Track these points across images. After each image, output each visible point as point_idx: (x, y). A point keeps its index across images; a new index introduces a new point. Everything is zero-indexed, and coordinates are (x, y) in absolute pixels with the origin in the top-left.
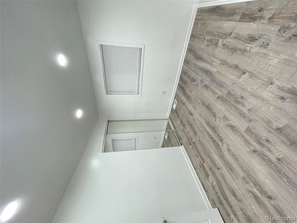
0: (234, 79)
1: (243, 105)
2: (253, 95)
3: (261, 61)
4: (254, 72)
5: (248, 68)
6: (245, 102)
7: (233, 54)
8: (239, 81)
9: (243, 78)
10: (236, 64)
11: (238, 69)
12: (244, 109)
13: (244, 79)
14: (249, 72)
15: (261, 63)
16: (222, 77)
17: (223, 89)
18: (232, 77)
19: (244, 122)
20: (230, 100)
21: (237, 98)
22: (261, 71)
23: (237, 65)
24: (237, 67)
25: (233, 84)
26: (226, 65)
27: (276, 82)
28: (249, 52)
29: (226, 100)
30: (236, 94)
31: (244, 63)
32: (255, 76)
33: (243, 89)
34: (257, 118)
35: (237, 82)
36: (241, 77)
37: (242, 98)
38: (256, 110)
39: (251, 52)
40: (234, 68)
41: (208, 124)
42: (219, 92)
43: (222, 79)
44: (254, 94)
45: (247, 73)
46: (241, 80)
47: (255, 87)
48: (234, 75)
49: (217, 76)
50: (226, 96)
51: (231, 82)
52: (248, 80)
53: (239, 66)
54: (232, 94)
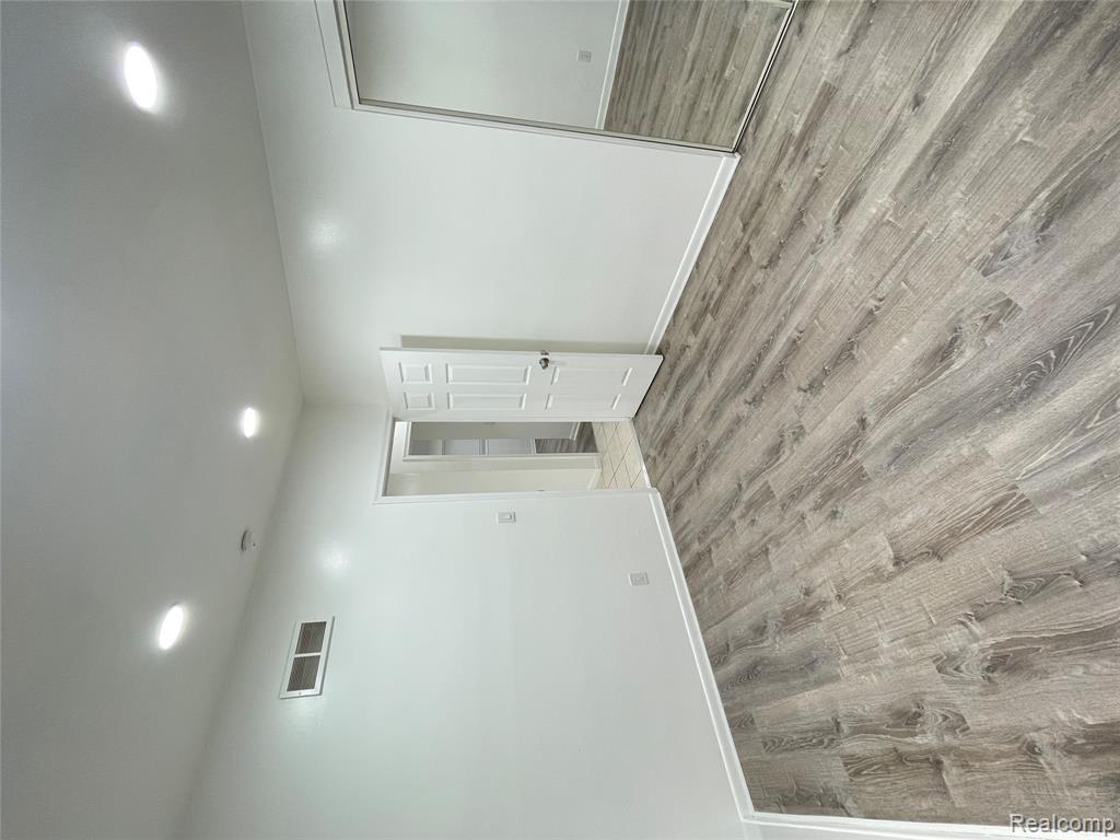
0: (894, 520)
1: (817, 507)
2: (830, 547)
3: (904, 623)
4: (884, 586)
5: (905, 581)
6: (822, 518)
7: (1011, 573)
8: (882, 533)
9: (884, 549)
10: (950, 559)
11: (922, 554)
12: (808, 507)
13: (878, 548)
14: (891, 577)
15: (898, 617)
16: (935, 471)
17: (883, 457)
18: (910, 516)
19: (784, 490)
20: (838, 471)
21: (838, 500)
22: (877, 601)
23: (941, 559)
24: (936, 552)
25: (883, 508)
26: (978, 517)
27: (837, 607)
28: (962, 623)
29: (844, 457)
30: (849, 503)
31: (932, 581)
32: (871, 581)
33: (854, 531)
34: (785, 525)
35: (882, 526)
36: (892, 545)
37: (834, 514)
38: (799, 533)
39: (957, 626)
40: (938, 543)
41: (794, 345)
42: (882, 436)
43: (926, 472)
44: (832, 550)
45: (891, 568)
46: (881, 540)
47: (846, 563)
48: (911, 526)
49: (959, 447)
50: (857, 462)
51: (894, 501)
52: (872, 558)
53: (935, 561)
54: (852, 486)
